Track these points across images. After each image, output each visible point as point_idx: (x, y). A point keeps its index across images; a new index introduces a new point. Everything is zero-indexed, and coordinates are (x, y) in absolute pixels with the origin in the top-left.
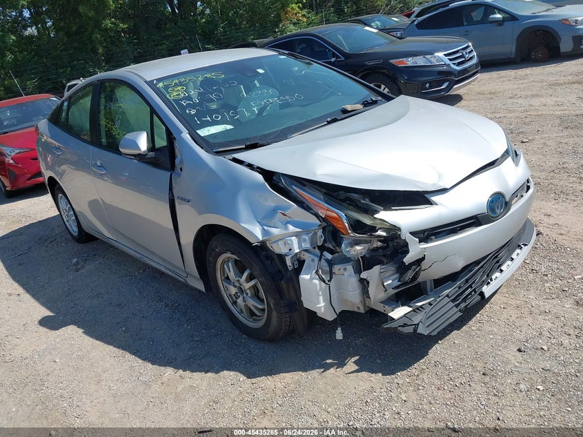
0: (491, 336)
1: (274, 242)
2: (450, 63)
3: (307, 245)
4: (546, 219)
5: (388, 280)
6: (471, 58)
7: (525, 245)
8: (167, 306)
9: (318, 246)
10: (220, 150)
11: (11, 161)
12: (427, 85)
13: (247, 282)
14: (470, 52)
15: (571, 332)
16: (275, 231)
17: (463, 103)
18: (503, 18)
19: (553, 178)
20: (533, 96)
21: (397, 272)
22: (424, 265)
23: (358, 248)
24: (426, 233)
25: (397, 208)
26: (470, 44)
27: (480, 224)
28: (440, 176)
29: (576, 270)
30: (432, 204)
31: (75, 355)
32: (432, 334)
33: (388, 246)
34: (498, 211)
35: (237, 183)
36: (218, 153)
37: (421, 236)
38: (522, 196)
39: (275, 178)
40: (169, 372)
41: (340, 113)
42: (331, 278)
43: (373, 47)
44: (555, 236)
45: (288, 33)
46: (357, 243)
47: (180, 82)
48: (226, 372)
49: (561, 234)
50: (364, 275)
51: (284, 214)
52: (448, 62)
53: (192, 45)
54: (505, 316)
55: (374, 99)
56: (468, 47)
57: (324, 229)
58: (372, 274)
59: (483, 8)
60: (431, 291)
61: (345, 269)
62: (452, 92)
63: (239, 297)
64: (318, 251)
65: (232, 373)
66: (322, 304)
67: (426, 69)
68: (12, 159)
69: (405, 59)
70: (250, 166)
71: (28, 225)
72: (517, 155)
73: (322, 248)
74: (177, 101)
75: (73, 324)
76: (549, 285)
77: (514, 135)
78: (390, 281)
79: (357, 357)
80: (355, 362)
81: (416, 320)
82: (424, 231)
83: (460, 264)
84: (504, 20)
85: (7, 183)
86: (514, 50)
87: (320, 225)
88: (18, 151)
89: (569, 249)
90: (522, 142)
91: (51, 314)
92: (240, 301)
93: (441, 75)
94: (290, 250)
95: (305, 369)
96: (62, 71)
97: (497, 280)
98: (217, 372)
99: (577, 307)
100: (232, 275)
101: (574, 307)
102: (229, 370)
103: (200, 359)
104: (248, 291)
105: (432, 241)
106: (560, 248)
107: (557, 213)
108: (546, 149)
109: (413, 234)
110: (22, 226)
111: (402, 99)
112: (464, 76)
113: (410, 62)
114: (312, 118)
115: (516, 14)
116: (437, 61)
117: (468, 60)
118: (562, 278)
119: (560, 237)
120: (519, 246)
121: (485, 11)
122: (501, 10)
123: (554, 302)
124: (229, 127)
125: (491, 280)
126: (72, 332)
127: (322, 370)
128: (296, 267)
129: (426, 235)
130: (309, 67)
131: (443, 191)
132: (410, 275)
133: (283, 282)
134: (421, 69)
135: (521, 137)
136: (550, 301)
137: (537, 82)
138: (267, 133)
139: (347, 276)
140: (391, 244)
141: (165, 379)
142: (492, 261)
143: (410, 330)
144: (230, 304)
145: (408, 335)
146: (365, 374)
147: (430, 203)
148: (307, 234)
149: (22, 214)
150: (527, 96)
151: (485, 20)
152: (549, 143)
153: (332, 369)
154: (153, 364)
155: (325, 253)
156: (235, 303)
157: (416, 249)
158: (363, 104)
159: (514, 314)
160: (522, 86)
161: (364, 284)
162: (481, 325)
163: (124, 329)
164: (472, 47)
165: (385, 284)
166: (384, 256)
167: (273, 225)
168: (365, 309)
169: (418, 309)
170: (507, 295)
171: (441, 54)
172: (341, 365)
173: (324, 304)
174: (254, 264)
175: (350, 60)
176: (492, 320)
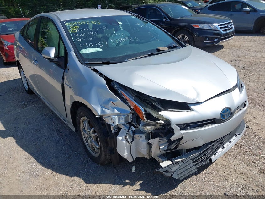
0: (212, 183)
1: (106, 117)
2: (220, 29)
3: (123, 121)
4: (252, 119)
5: (162, 146)
6: (231, 28)
7: (239, 135)
8: (58, 135)
9: (129, 123)
10: (89, 63)
11: (7, 49)
12: (207, 39)
13: (93, 134)
14: (231, 25)
15: (254, 188)
16: (108, 111)
17: (223, 50)
18: (250, 10)
19: (260, 97)
20: (258, 51)
21: (168, 142)
22: (182, 141)
23: (148, 128)
24: (185, 125)
25: (171, 110)
26: (232, 21)
27: (215, 123)
28: (198, 95)
29: (262, 152)
30: (190, 110)
31: (8, 154)
32: (180, 179)
33: (165, 128)
34: (226, 117)
35: (93, 83)
36: (87, 64)
37: (182, 126)
38: (241, 110)
39: (112, 83)
40: (49, 171)
41: (156, 51)
42: (133, 140)
43: (184, 17)
44: (255, 130)
45: (149, 4)
46: (148, 125)
47: (77, 24)
48: (76, 177)
49: (259, 129)
50: (151, 141)
51: (113, 103)
52: (219, 29)
53: (103, 3)
54: (221, 172)
55: (175, 45)
56: (231, 22)
57: (133, 114)
58: (155, 142)
59: (241, 4)
60: (184, 154)
61: (141, 137)
62: (219, 44)
63: (89, 139)
64: (129, 125)
65: (78, 179)
66: (126, 154)
67: (208, 31)
68: (7, 47)
69: (198, 25)
70: (101, 75)
71: (9, 81)
72: (242, 87)
73: (130, 124)
74: (73, 34)
75: (13, 137)
76: (247, 157)
77: (245, 70)
78: (163, 147)
79: (141, 182)
80: (140, 184)
81: (173, 169)
82: (184, 124)
83: (201, 143)
84: (250, 11)
85: (4, 58)
86: (253, 27)
87: (131, 112)
88: (10, 44)
89: (261, 139)
90: (248, 75)
91: (4, 129)
92: (89, 141)
93: (215, 35)
94: (114, 123)
95: (114, 184)
96: (42, 7)
97: (220, 153)
98: (71, 176)
99: (260, 174)
100: (86, 128)
101: (259, 173)
102: (78, 176)
103: (65, 168)
104: (93, 138)
105: (188, 129)
106: (257, 137)
107: (259, 117)
108: (259, 80)
109: (178, 125)
110: (6, 80)
111: (189, 47)
112: (226, 36)
113: (201, 26)
114: (141, 51)
115: (257, 9)
116: (214, 27)
117: (229, 29)
118: (255, 155)
119: (258, 131)
120: (235, 135)
121: (242, 6)
122: (249, 6)
123: (248, 168)
124: (100, 50)
125: (217, 153)
126: (11, 141)
127: (123, 186)
128: (116, 132)
129: (185, 126)
130: (145, 24)
131: (198, 103)
132: (173, 146)
133: (108, 138)
134: (205, 31)
135: (248, 72)
136: (246, 167)
137: (261, 44)
138: (116, 56)
139: (141, 140)
140: (166, 127)
141: (46, 176)
142: (219, 143)
143: (169, 174)
144: (85, 141)
145: (168, 177)
146: (143, 192)
147: (190, 109)
148: (123, 116)
149: (8, 75)
150: (255, 51)
151: (241, 10)
152: (261, 77)
153: (127, 186)
154: (43, 166)
155: (132, 127)
156: (87, 141)
157: (178, 133)
158: (169, 47)
159: (226, 171)
160: (253, 45)
161: (150, 145)
162: (208, 175)
163: (35, 144)
164: (232, 23)
165: (160, 148)
166: (162, 133)
167: (107, 108)
168: (149, 157)
169: (175, 163)
170: (225, 160)
171: (216, 25)
172: (133, 184)
173: (127, 154)
174: (96, 126)
175: (172, 22)
176: (215, 173)
